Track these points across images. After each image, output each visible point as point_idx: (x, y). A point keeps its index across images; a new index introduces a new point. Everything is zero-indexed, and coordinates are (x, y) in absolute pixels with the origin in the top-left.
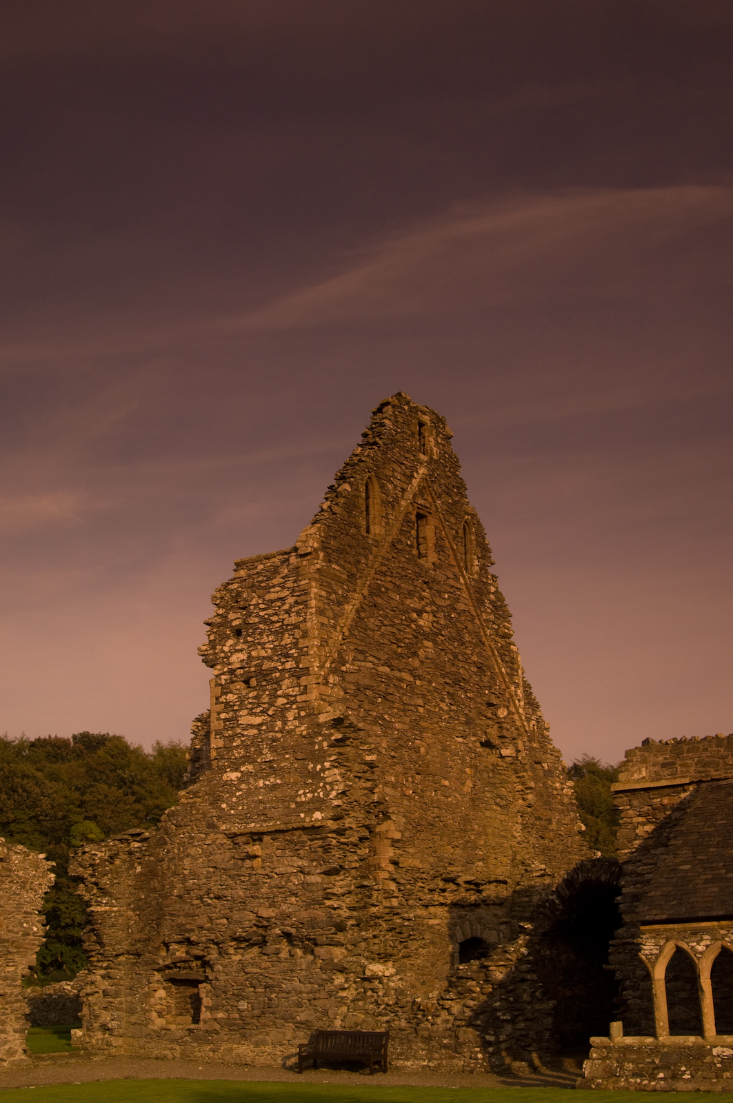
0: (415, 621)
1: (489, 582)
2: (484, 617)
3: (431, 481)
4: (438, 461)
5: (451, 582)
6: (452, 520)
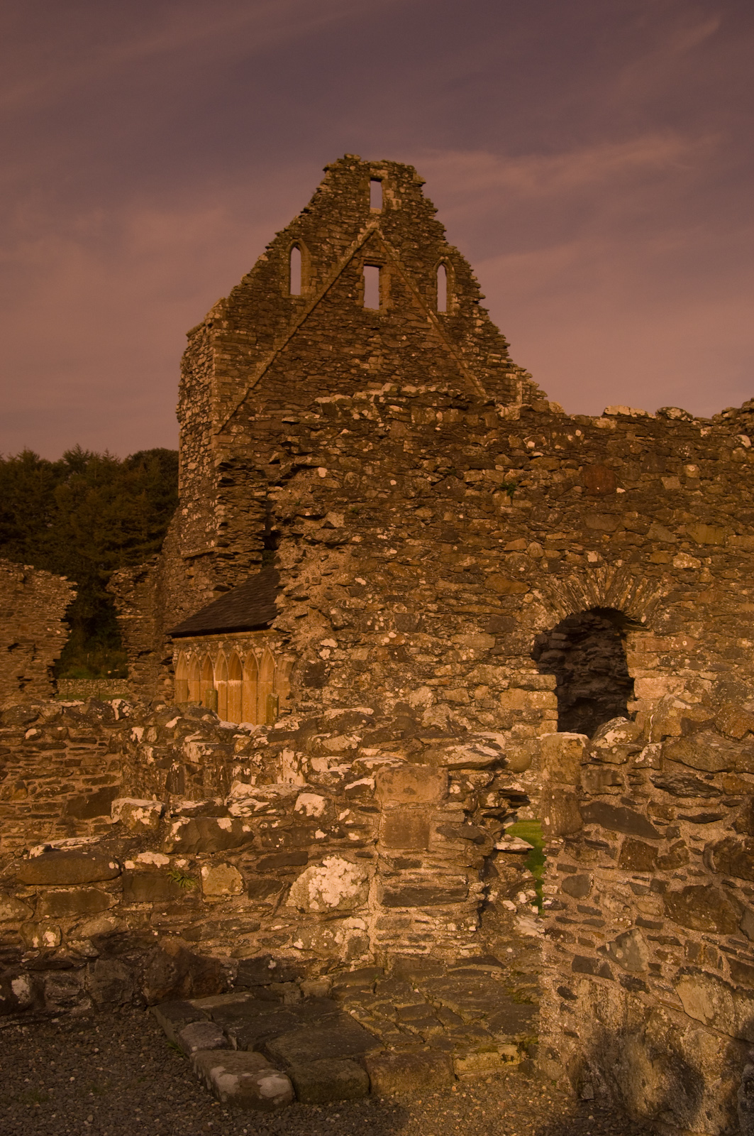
0: (357, 366)
1: (474, 316)
2: (464, 351)
3: (385, 233)
4: (398, 211)
5: (413, 324)
6: (419, 264)
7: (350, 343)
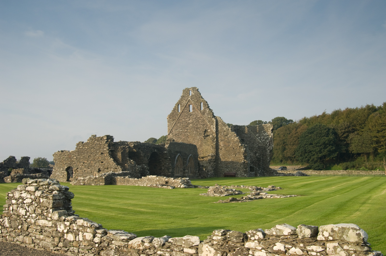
1: (207, 110)
2: (205, 116)
3: (191, 99)
4: (194, 95)
5: (196, 113)
6: (197, 103)
7: (187, 118)
